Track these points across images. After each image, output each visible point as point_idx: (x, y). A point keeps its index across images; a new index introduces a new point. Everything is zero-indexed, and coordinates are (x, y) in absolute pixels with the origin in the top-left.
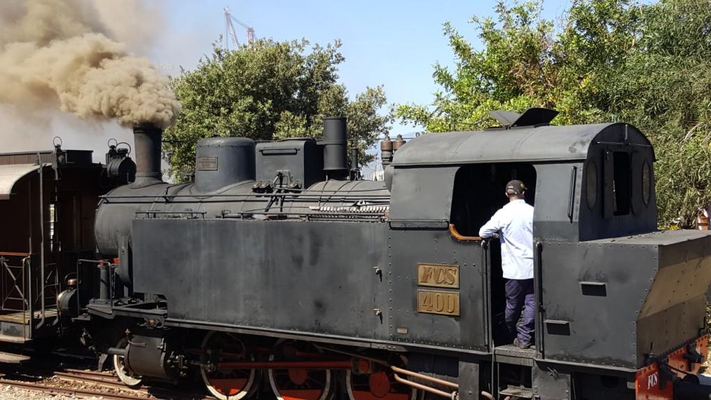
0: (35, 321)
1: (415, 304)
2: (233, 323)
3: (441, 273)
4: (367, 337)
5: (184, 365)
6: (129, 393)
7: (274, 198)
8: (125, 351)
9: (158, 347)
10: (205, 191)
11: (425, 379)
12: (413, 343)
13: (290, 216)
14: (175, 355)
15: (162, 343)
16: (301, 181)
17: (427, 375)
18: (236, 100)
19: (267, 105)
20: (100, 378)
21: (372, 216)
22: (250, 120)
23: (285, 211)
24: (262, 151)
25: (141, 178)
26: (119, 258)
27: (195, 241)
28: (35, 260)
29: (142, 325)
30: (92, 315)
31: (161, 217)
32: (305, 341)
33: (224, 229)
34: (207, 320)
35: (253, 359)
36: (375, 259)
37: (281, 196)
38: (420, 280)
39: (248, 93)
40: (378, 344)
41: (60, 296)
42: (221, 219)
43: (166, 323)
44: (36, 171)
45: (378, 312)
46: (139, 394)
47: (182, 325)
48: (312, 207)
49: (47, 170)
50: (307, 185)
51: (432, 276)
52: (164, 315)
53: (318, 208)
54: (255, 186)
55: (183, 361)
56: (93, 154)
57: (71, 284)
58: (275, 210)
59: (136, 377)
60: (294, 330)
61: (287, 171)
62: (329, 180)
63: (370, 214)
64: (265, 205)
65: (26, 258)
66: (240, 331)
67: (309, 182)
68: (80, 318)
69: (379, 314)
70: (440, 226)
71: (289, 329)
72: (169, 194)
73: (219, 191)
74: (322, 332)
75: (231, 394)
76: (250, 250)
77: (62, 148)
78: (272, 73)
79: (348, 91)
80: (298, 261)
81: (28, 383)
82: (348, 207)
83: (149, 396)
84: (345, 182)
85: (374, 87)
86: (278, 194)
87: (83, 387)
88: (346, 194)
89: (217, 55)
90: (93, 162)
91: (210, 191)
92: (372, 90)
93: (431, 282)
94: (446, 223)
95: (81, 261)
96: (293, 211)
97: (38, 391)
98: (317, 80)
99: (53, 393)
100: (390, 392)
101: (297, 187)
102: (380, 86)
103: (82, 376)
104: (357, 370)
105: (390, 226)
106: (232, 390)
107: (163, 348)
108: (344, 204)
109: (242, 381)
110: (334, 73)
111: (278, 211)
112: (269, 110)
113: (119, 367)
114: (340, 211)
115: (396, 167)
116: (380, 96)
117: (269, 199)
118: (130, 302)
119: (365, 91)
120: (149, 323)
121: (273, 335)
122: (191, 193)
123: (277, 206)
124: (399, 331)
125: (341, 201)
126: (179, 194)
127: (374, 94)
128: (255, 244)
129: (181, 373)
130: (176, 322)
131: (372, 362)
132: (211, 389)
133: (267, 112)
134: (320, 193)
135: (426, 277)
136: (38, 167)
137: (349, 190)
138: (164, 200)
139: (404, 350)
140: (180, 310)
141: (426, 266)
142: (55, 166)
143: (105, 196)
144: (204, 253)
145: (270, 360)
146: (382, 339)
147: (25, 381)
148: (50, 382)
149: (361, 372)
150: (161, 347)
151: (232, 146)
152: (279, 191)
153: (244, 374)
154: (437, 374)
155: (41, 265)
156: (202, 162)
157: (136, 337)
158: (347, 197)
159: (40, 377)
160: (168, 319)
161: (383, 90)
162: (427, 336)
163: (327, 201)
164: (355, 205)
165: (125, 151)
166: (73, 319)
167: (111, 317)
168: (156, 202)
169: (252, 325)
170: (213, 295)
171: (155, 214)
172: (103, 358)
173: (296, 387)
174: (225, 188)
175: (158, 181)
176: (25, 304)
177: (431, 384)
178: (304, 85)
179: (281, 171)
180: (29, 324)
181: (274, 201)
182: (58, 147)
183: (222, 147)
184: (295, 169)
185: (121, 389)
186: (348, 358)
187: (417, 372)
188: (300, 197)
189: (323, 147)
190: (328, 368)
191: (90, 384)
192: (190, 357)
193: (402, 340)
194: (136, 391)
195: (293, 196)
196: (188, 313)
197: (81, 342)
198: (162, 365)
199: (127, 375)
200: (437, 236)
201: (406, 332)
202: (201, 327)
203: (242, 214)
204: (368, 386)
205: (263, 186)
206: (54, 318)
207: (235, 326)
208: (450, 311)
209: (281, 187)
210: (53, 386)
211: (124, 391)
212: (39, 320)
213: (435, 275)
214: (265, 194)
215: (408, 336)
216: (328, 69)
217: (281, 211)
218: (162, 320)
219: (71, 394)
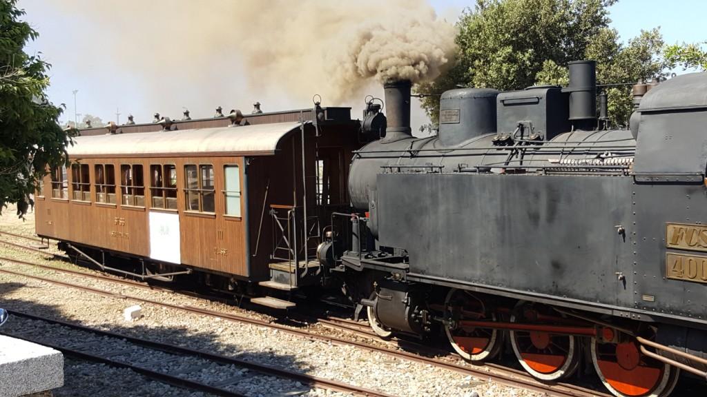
0: (300, 271)
1: (663, 269)
2: (470, 281)
3: (694, 235)
4: (608, 304)
5: (428, 320)
6: (381, 344)
7: (514, 151)
8: (374, 303)
9: (403, 301)
10: (448, 145)
11: (676, 355)
12: (661, 312)
13: (530, 170)
14: (419, 309)
15: (406, 297)
16: (543, 132)
17: (679, 350)
18: (494, 51)
19: (527, 55)
20: (357, 328)
21: (616, 168)
22: (508, 71)
23: (525, 164)
24: (503, 101)
25: (391, 133)
26: (369, 212)
27: (434, 196)
28: (299, 212)
29: (389, 279)
30: (346, 267)
31: (405, 171)
32: (542, 304)
33: (461, 183)
34: (446, 277)
35: (494, 319)
36: (617, 217)
37: (521, 149)
38: (669, 242)
39: (507, 43)
40: (620, 311)
41: (320, 247)
42: (458, 173)
43: (408, 278)
44: (299, 128)
45: (621, 276)
46: (389, 346)
47: (424, 281)
48: (552, 160)
49: (308, 127)
50: (550, 136)
51: (684, 237)
52: (406, 269)
53: (557, 161)
54: (496, 138)
55: (427, 317)
56: (351, 110)
57: (329, 236)
58: (515, 163)
59: (386, 329)
60: (531, 291)
61: (528, 121)
62: (574, 130)
63: (614, 167)
64: (505, 158)
65: (291, 209)
66: (477, 290)
67: (551, 134)
68: (337, 269)
69: (621, 279)
70: (693, 179)
71: (526, 290)
72: (414, 149)
73: (461, 145)
74: (560, 295)
75: (473, 353)
76: (486, 206)
77: (322, 106)
78: (534, 19)
79: (620, 37)
80: (535, 218)
81: (294, 328)
82: (591, 160)
83: (398, 348)
84: (592, 132)
85: (649, 29)
86: (518, 146)
87: (341, 335)
88: (591, 145)
89: (479, 7)
90: (352, 118)
91: (452, 145)
92: (647, 33)
93: (683, 244)
94: (701, 177)
95: (335, 215)
96: (534, 164)
97: (301, 336)
98: (585, 26)
99: (313, 339)
100: (639, 365)
101: (538, 138)
102: (657, 28)
103: (343, 324)
104: (601, 339)
105: (635, 181)
106: (475, 349)
107: (408, 302)
108: (588, 156)
109: (485, 341)
110: (606, 16)
111: (518, 164)
112: (529, 59)
113: (372, 319)
114: (582, 163)
115: (643, 113)
116: (656, 39)
117: (509, 152)
118: (380, 255)
119: (639, 35)
120: (395, 276)
121: (509, 295)
122: (434, 147)
123: (518, 159)
124: (645, 298)
125: (585, 153)
126: (423, 149)
127: (650, 37)
128: (491, 200)
129: (426, 328)
130: (417, 277)
131: (618, 331)
132: (455, 346)
133: (528, 62)
134: (563, 145)
135: (676, 239)
136: (300, 124)
137: (595, 141)
138: (410, 155)
139: (650, 320)
140: (421, 265)
141: (676, 226)
142: (315, 123)
143: (358, 151)
144: (442, 208)
145: (511, 321)
146: (626, 305)
147: (291, 326)
148: (314, 328)
149: (606, 341)
150: (406, 301)
151: (475, 98)
152: (520, 143)
153: (486, 334)
154: (690, 348)
155: (303, 217)
156: (445, 115)
157: (383, 290)
158: (592, 149)
159: (306, 323)
160: (410, 274)
161: (660, 32)
162: (677, 306)
163: (570, 154)
164: (598, 157)
165: (378, 107)
166: (331, 269)
167: (360, 269)
168: (402, 157)
169: (489, 284)
170: (451, 252)
171: (399, 168)
172: (359, 308)
173: (538, 352)
174: (467, 142)
175: (409, 136)
176: (291, 253)
177: (684, 360)
178: (571, 31)
179: (522, 122)
180: (294, 273)
181: (515, 154)
182: (318, 105)
183: (465, 98)
184: (536, 119)
185: (374, 339)
186: (591, 325)
187: (667, 346)
188: (541, 150)
189: (568, 94)
190: (572, 334)
191: (348, 332)
192: (433, 313)
193: (649, 309)
194: (387, 343)
195: (534, 148)
196: (428, 269)
197: (342, 292)
198: (406, 319)
199: (379, 326)
200: (690, 192)
201: (653, 300)
202: (440, 283)
203: (478, 168)
204: (615, 357)
205: (504, 138)
206: (317, 268)
207: (472, 284)
208: (704, 278)
209: (522, 139)
210: (315, 332)
211: (377, 342)
212: (303, 270)
213: (687, 237)
214: (506, 146)
215: (655, 305)
216: (599, 13)
217: (521, 164)
218: (404, 274)
219: (328, 341)
